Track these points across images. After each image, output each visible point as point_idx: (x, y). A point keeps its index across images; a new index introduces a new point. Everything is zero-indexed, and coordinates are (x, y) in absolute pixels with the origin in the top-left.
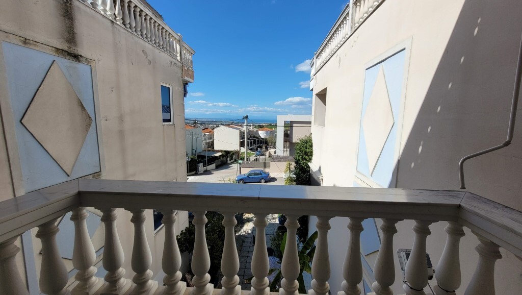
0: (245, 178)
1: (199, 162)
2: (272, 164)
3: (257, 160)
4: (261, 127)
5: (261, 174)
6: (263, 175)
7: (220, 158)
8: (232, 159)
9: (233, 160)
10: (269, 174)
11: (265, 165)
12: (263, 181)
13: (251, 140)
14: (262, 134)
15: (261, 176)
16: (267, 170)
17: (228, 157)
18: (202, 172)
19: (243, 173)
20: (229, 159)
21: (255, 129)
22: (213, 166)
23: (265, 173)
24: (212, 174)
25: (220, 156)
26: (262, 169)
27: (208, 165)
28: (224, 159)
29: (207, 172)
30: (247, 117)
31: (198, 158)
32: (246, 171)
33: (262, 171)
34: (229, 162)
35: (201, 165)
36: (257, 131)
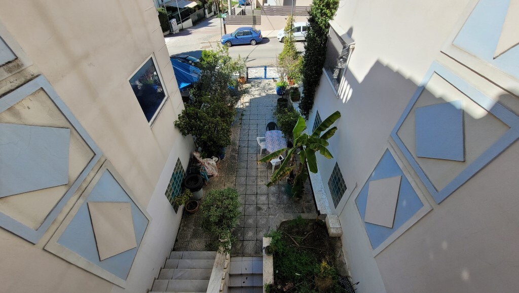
0: (232, 39)
2: (264, 18)
3: (243, 13)
6: (254, 35)
7: (195, 11)
8: (210, 11)
9: (213, 13)
10: (260, 34)
11: (255, 21)
12: (254, 42)
15: (250, 36)
16: (257, 28)
17: (205, 9)
18: (178, 31)
19: (229, 32)
20: (207, 11)
22: (188, 23)
23: (255, 32)
24: (190, 34)
25: (195, 7)
26: (251, 26)
27: (183, 22)
28: (201, 11)
29: (183, 32)
31: (167, 11)
32: (232, 29)
34: (208, 16)
35: (174, 21)
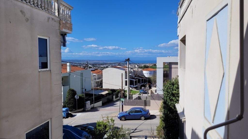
0: (127, 115)
1: (87, 100)
2: (152, 102)
3: (139, 98)
4: (146, 67)
5: (141, 112)
6: (143, 113)
7: (106, 96)
8: (117, 96)
9: (119, 98)
10: (148, 112)
11: (146, 103)
12: (143, 118)
13: (135, 79)
14: (146, 74)
15: (140, 113)
16: (147, 108)
17: (113, 95)
18: (89, 109)
19: (125, 110)
20: (114, 96)
21: (140, 70)
22: (100, 103)
23: (145, 110)
24: (98, 111)
25: (107, 94)
26: (143, 107)
27: (95, 103)
28: (110, 97)
29: (94, 109)
30: (129, 59)
31: (86, 95)
32: (127, 108)
33: (142, 108)
34: (115, 99)
35: (89, 102)
36: (142, 72)
